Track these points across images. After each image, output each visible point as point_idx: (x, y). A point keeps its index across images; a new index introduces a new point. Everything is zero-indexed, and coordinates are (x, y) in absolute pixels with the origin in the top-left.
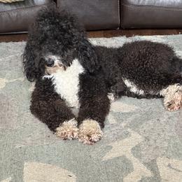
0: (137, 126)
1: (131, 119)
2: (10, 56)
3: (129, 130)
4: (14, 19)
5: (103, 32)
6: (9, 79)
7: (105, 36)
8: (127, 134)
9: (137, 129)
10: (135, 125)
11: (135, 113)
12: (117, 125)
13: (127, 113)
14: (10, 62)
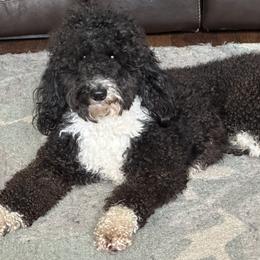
0: (234, 205)
1: (223, 191)
2: (8, 79)
3: (220, 211)
4: (14, 14)
5: (170, 36)
6: (6, 120)
7: (174, 44)
8: (218, 219)
9: (234, 210)
10: (231, 203)
11: (230, 180)
12: (199, 203)
13: (216, 181)
14: (8, 89)
